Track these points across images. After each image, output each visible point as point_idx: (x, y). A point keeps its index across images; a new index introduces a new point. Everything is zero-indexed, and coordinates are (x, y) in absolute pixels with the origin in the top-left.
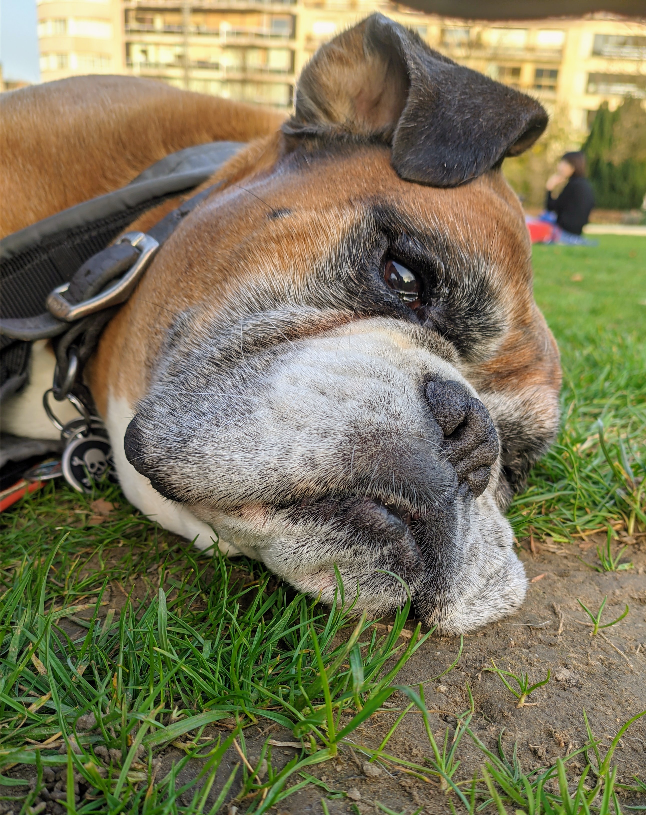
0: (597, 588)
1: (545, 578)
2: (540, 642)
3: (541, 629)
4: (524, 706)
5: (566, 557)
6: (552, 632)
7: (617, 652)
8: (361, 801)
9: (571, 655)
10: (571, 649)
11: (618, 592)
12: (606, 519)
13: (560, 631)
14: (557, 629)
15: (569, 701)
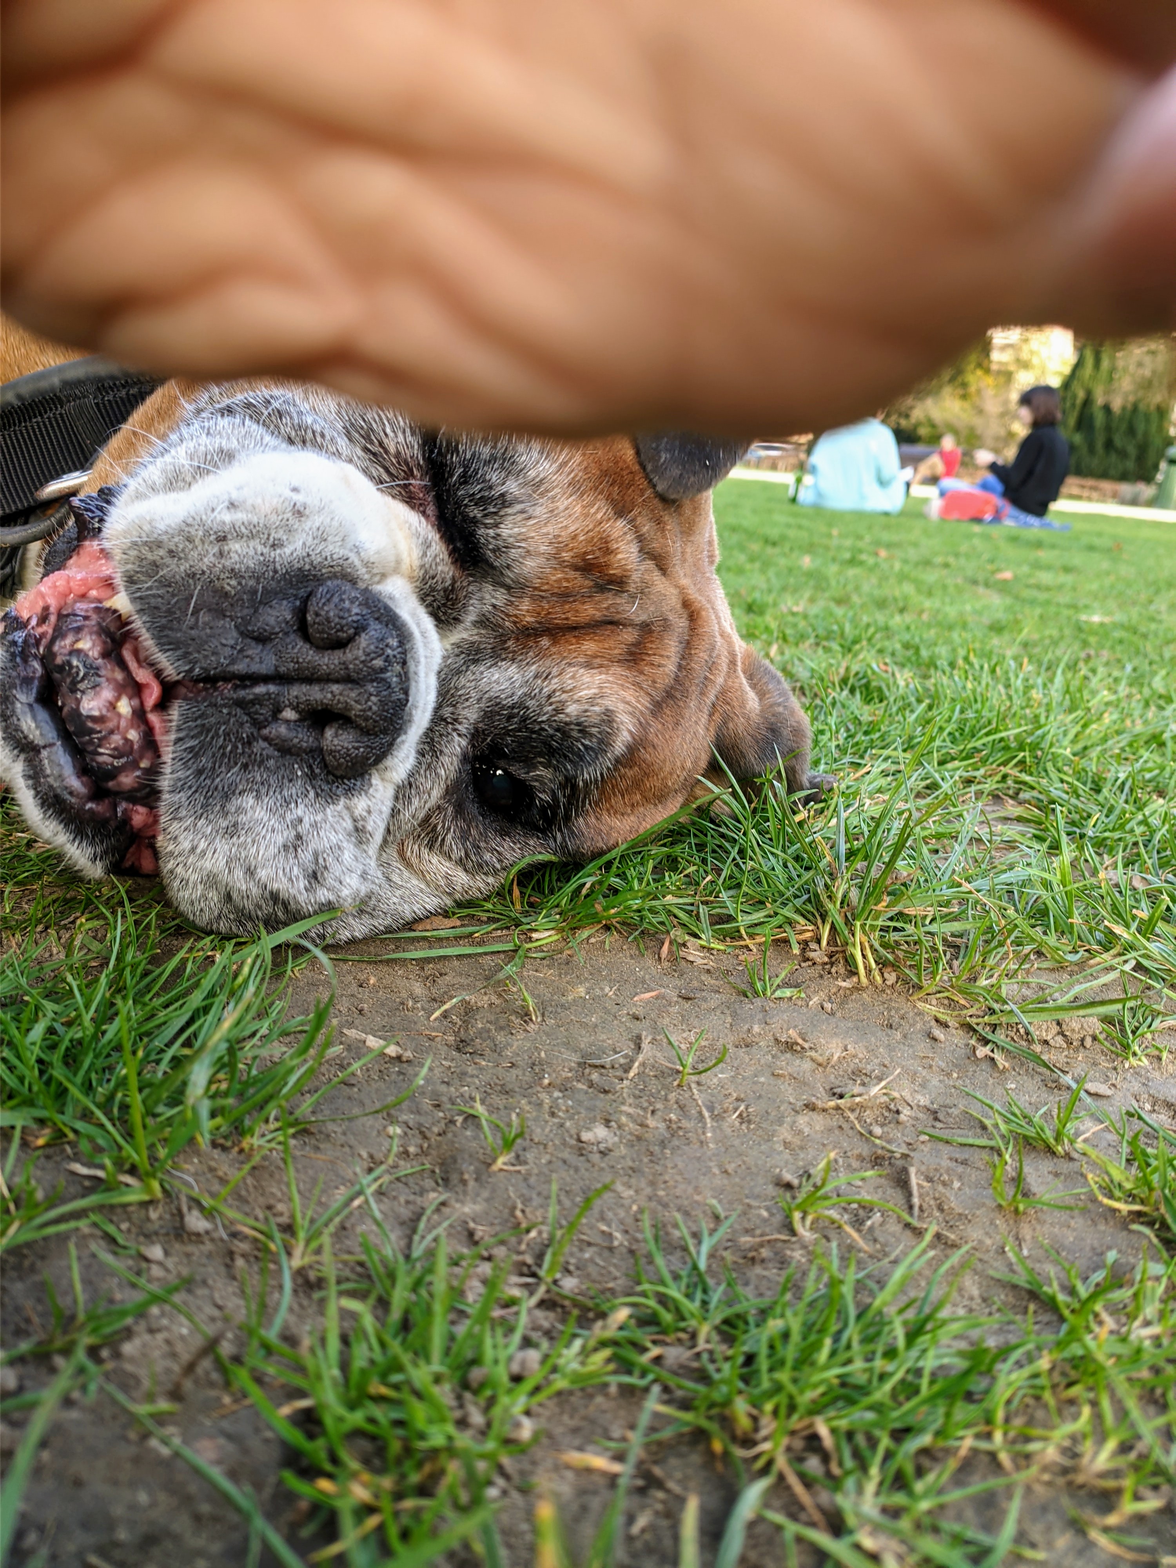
0: (729, 1020)
1: (657, 998)
2: (591, 1085)
3: (603, 1067)
4: (501, 1170)
5: (708, 971)
6: (619, 1073)
7: (700, 1113)
8: (160, 1264)
9: (624, 1108)
10: (631, 1101)
11: (756, 1029)
12: (790, 923)
13: (631, 1074)
14: (626, 1071)
15: (577, 1170)
